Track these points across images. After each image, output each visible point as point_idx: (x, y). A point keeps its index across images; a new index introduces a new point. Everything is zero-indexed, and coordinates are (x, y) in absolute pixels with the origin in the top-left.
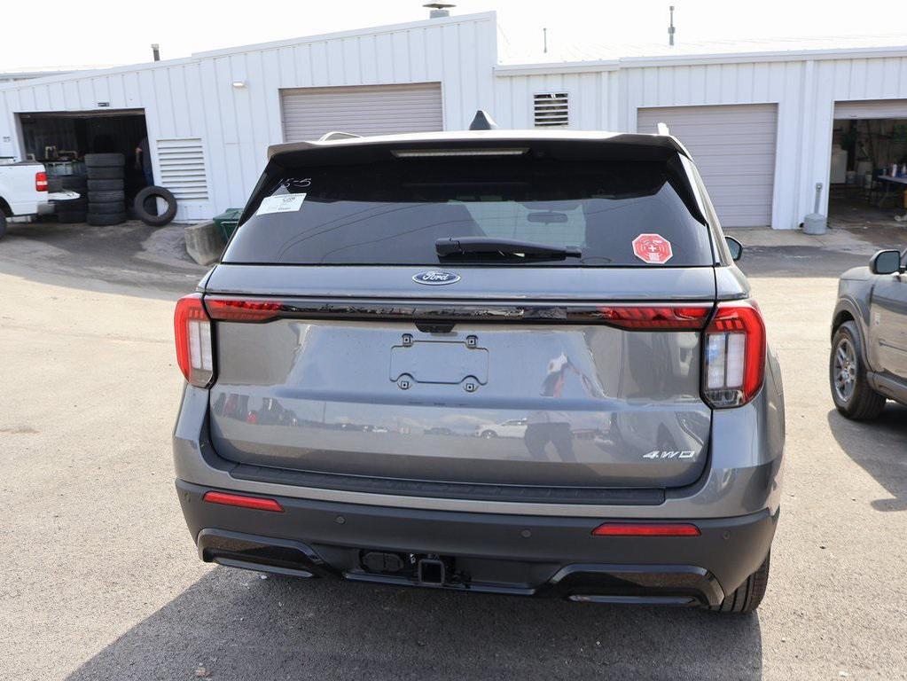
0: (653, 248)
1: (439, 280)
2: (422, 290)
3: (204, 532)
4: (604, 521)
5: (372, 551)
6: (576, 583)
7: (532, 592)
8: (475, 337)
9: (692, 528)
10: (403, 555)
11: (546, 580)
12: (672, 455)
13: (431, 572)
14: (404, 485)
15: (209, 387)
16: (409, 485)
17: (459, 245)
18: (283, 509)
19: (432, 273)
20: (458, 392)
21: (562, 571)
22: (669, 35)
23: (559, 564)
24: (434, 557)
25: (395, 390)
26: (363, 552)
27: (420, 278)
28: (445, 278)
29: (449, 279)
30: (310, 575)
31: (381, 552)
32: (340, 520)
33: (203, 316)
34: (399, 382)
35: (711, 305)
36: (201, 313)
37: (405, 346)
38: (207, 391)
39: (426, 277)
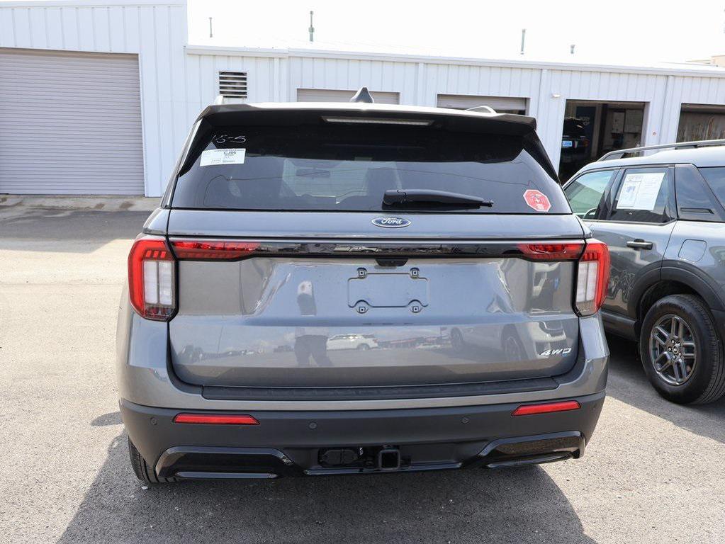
0: (538, 201)
1: (395, 224)
2: (381, 232)
3: (169, 451)
4: (519, 405)
5: (329, 448)
6: (495, 456)
7: (459, 465)
8: (417, 269)
9: (575, 403)
10: (355, 449)
11: (475, 455)
12: (558, 352)
13: (390, 460)
14: (365, 391)
15: (169, 320)
16: (371, 391)
17: (406, 196)
18: (258, 422)
19: (387, 218)
20: (406, 313)
21: (489, 446)
22: (309, 34)
23: (486, 441)
24: (389, 447)
25: (354, 313)
26: (322, 450)
27: (379, 222)
28: (400, 221)
29: (403, 223)
30: (275, 476)
31: (340, 448)
32: (313, 426)
33: (166, 256)
34: (357, 307)
35: (583, 242)
36: (164, 253)
37: (360, 277)
38: (166, 323)
39: (384, 221)
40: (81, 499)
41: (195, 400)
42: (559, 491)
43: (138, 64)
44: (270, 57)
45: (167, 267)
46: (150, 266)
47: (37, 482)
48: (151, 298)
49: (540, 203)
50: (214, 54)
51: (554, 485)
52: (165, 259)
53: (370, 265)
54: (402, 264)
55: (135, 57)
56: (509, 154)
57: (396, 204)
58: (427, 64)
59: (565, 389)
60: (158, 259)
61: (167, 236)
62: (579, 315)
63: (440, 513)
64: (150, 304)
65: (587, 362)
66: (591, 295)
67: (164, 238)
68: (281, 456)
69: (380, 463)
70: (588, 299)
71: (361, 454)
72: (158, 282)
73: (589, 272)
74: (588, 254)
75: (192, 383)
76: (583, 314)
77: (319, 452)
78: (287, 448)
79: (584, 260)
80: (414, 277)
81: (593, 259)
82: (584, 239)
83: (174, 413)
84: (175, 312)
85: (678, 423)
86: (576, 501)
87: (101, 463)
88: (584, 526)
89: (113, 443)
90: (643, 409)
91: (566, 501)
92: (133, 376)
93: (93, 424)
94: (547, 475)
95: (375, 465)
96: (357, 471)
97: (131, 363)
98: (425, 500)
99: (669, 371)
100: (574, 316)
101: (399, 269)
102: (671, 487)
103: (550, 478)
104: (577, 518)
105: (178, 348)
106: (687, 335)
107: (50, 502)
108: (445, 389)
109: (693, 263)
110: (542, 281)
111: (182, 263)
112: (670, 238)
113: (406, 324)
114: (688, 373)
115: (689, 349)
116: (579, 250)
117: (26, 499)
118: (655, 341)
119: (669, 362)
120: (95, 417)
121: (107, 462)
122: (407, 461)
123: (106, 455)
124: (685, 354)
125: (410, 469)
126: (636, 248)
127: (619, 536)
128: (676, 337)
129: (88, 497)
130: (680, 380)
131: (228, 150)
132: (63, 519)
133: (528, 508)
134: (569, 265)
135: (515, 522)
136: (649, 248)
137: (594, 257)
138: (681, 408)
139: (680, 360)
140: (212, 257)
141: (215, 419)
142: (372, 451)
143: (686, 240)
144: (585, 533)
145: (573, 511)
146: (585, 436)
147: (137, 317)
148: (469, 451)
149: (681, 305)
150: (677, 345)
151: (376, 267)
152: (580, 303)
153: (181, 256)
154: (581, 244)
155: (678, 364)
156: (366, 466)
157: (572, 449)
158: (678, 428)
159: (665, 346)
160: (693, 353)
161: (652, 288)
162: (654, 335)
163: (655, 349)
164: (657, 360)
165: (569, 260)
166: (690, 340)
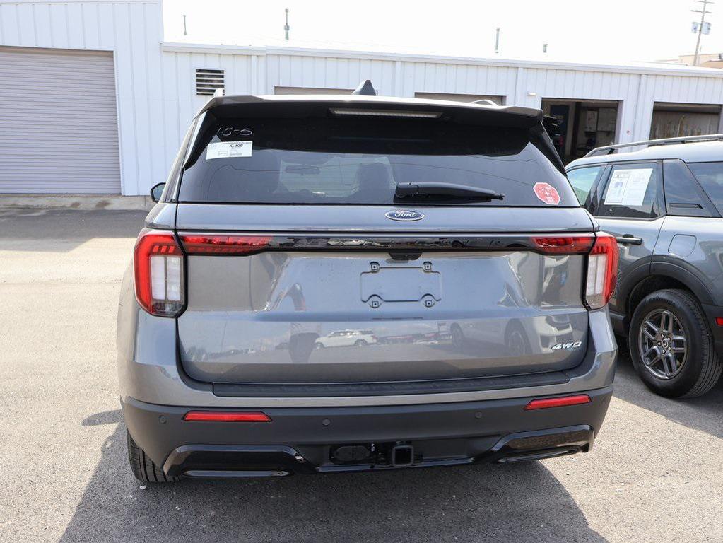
0: (548, 194)
1: (409, 217)
2: (395, 225)
3: (178, 450)
4: (532, 399)
5: (341, 445)
6: (506, 451)
7: (470, 460)
8: (430, 263)
9: (586, 397)
10: (367, 445)
11: (487, 449)
12: (568, 345)
13: (403, 456)
15: (177, 316)
16: (384, 387)
17: (418, 188)
18: (271, 419)
19: (401, 211)
20: (420, 307)
21: (501, 442)
22: (284, 32)
23: (499, 435)
24: (402, 443)
25: (366, 308)
26: (334, 447)
27: (393, 215)
28: (413, 215)
29: (417, 216)
31: (353, 445)
32: (326, 422)
33: (174, 252)
34: (370, 302)
35: (593, 235)
36: (172, 249)
37: (373, 272)
38: (174, 320)
39: (398, 214)
40: (78, 500)
41: (206, 398)
42: (560, 485)
43: (113, 61)
44: (247, 55)
45: (175, 262)
46: (157, 262)
47: (31, 483)
48: (158, 294)
49: (550, 195)
50: (191, 52)
51: (554, 480)
52: (174, 254)
53: (382, 259)
54: (415, 258)
55: (109, 54)
56: (516, 148)
57: (408, 197)
58: (405, 62)
59: (576, 383)
60: (167, 253)
61: (176, 230)
62: (589, 309)
63: (444, 509)
64: (156, 300)
65: (597, 355)
66: (599, 289)
67: (172, 233)
68: (294, 452)
69: (393, 459)
70: (597, 293)
71: (373, 450)
72: (166, 278)
73: (598, 264)
74: (598, 248)
75: (200, 380)
76: (592, 308)
77: (331, 449)
78: (300, 445)
79: (594, 253)
80: (426, 271)
81: (602, 253)
82: (594, 232)
83: (184, 411)
84: (185, 307)
85: (670, 416)
86: (579, 495)
87: (95, 463)
88: (588, 519)
89: (106, 443)
90: (634, 403)
91: (567, 495)
92: (139, 374)
93: (84, 424)
94: (546, 470)
95: (388, 461)
96: (368, 468)
97: (138, 360)
98: (427, 496)
99: (659, 366)
100: (583, 310)
101: (411, 263)
102: (669, 480)
103: (549, 472)
104: (580, 512)
105: (186, 345)
106: (677, 329)
107: (46, 504)
108: (459, 384)
109: (684, 258)
110: (549, 277)
111: (191, 259)
112: (659, 234)
113: (415, 318)
114: (678, 367)
115: (679, 343)
116: (590, 243)
117: (21, 500)
118: (644, 335)
119: (658, 356)
120: (86, 417)
121: (101, 462)
122: (419, 458)
123: (100, 456)
124: (674, 348)
125: (423, 464)
126: (625, 243)
127: (624, 529)
128: (666, 332)
129: (85, 498)
130: (669, 374)
131: (235, 143)
132: (62, 520)
133: (531, 503)
134: (579, 258)
135: (519, 516)
136: (639, 243)
137: (603, 251)
138: (671, 402)
139: (670, 355)
140: (215, 251)
141: (226, 417)
142: (385, 447)
143: (676, 235)
144: (590, 527)
145: (575, 505)
146: (594, 430)
147: (143, 313)
148: (482, 446)
149: (670, 300)
150: (666, 339)
151: (388, 261)
152: (589, 296)
153: (190, 250)
154: (592, 238)
155: (668, 358)
156: (378, 463)
157: (582, 443)
158: (670, 422)
159: (655, 341)
160: (683, 347)
161: (642, 282)
162: (643, 330)
163: (644, 344)
164: (646, 355)
165: (579, 254)
166: (680, 334)
